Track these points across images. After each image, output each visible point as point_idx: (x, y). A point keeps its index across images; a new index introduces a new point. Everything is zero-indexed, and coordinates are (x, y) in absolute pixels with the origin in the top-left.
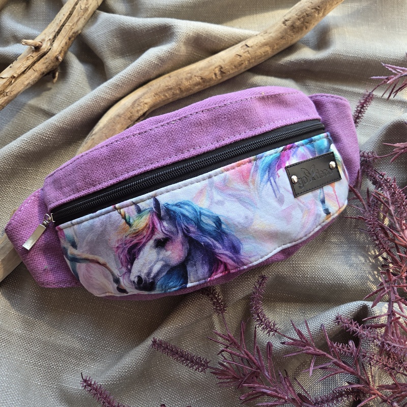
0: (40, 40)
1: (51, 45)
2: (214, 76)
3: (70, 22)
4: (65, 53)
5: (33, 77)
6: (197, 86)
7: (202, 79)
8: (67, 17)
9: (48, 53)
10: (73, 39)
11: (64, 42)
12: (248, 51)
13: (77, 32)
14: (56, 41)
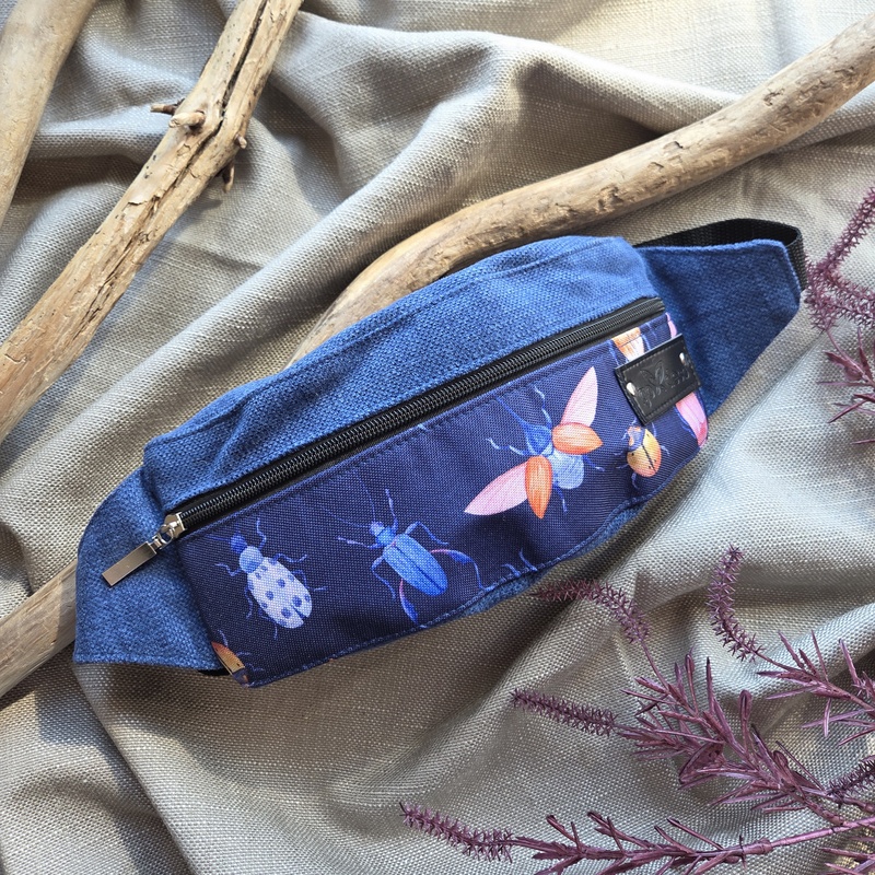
2: (597, 208)
6: (560, 224)
7: (571, 211)
12: (679, 157)
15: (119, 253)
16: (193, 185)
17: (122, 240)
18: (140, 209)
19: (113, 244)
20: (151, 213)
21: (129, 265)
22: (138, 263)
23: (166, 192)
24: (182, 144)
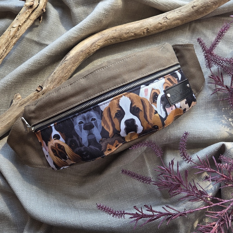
2: (143, 34)
5: (30, 24)
6: (132, 37)
7: (135, 34)
12: (166, 21)
15: (9, 41)
16: (30, 22)
17: (10, 37)
18: (15, 29)
19: (7, 38)
20: (18, 30)
21: (12, 44)
22: (14, 43)
23: (22, 24)
24: (27, 11)
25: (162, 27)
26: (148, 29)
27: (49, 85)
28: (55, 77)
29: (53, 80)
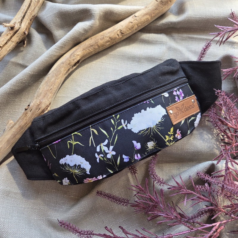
0: (13, 23)
1: (20, 25)
2: (117, 36)
3: (30, 10)
4: (29, 29)
5: (12, 46)
6: (108, 43)
7: (110, 38)
8: (28, 7)
9: (19, 31)
10: (32, 20)
11: (27, 22)
12: (136, 19)
13: (35, 15)
14: (23, 22)
25: (133, 26)
26: (121, 31)
27: (36, 100)
28: (40, 91)
29: (39, 95)
